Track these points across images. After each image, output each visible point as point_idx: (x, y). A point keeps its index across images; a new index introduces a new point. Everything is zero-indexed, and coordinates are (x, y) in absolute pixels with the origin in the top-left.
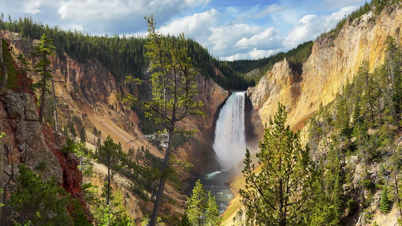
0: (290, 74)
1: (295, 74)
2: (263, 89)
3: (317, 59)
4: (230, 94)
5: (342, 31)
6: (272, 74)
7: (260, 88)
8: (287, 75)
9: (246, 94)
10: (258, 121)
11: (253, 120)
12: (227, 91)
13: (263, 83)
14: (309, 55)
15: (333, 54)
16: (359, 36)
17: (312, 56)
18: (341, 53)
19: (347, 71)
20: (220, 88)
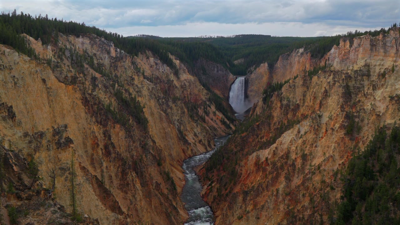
0: (268, 70)
1: (270, 70)
2: (254, 77)
3: (281, 64)
4: (236, 78)
5: (292, 54)
6: (259, 69)
7: (253, 76)
8: (267, 70)
9: (245, 78)
10: (251, 93)
11: (249, 93)
12: (235, 77)
13: (255, 73)
14: (277, 62)
15: (287, 63)
16: (298, 59)
17: (279, 62)
18: (291, 63)
19: (292, 73)
20: (231, 74)
